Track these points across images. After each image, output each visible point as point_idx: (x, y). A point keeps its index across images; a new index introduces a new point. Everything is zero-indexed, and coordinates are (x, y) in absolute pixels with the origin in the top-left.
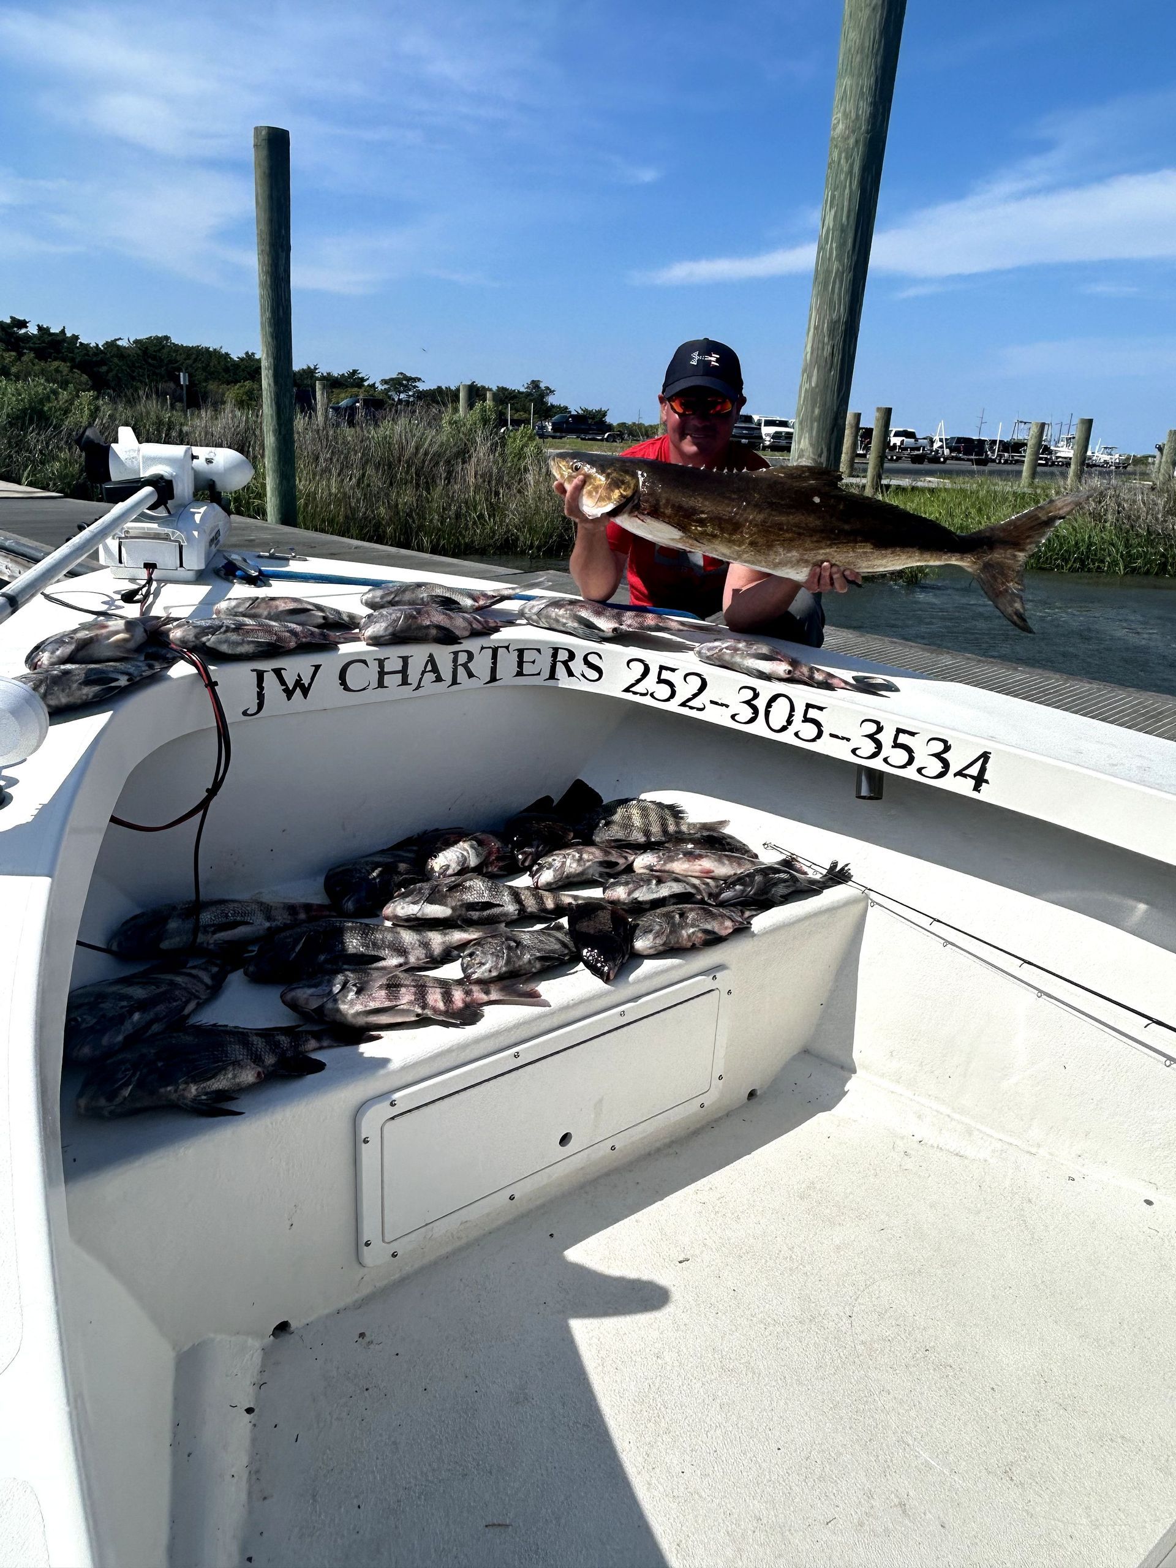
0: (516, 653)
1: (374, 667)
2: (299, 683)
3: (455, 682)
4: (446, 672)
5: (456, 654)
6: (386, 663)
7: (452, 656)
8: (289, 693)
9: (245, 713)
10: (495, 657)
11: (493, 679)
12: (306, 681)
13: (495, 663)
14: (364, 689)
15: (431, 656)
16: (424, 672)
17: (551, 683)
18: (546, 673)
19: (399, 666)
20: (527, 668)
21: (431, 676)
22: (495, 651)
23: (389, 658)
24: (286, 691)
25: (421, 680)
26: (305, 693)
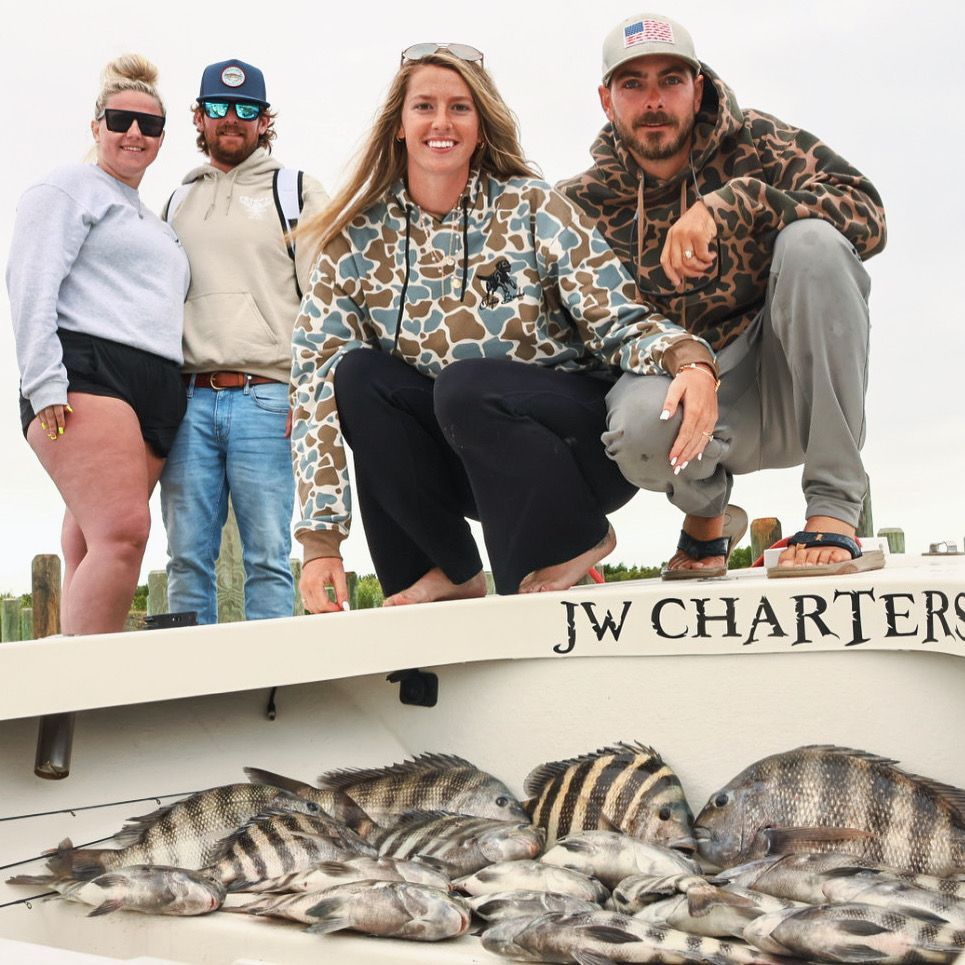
0: (883, 602)
1: (692, 609)
2: (609, 622)
3: (801, 638)
4: (788, 623)
5: (800, 599)
6: (706, 605)
7: (794, 603)
8: (600, 633)
9: (556, 649)
10: (856, 606)
11: (858, 638)
12: (617, 620)
13: (857, 616)
14: (682, 636)
15: (764, 599)
16: (756, 622)
17: (930, 647)
18: (923, 633)
19: (723, 610)
20: (901, 625)
21: (769, 628)
22: (855, 597)
23: (709, 599)
24: (596, 628)
25: (753, 631)
26: (616, 634)
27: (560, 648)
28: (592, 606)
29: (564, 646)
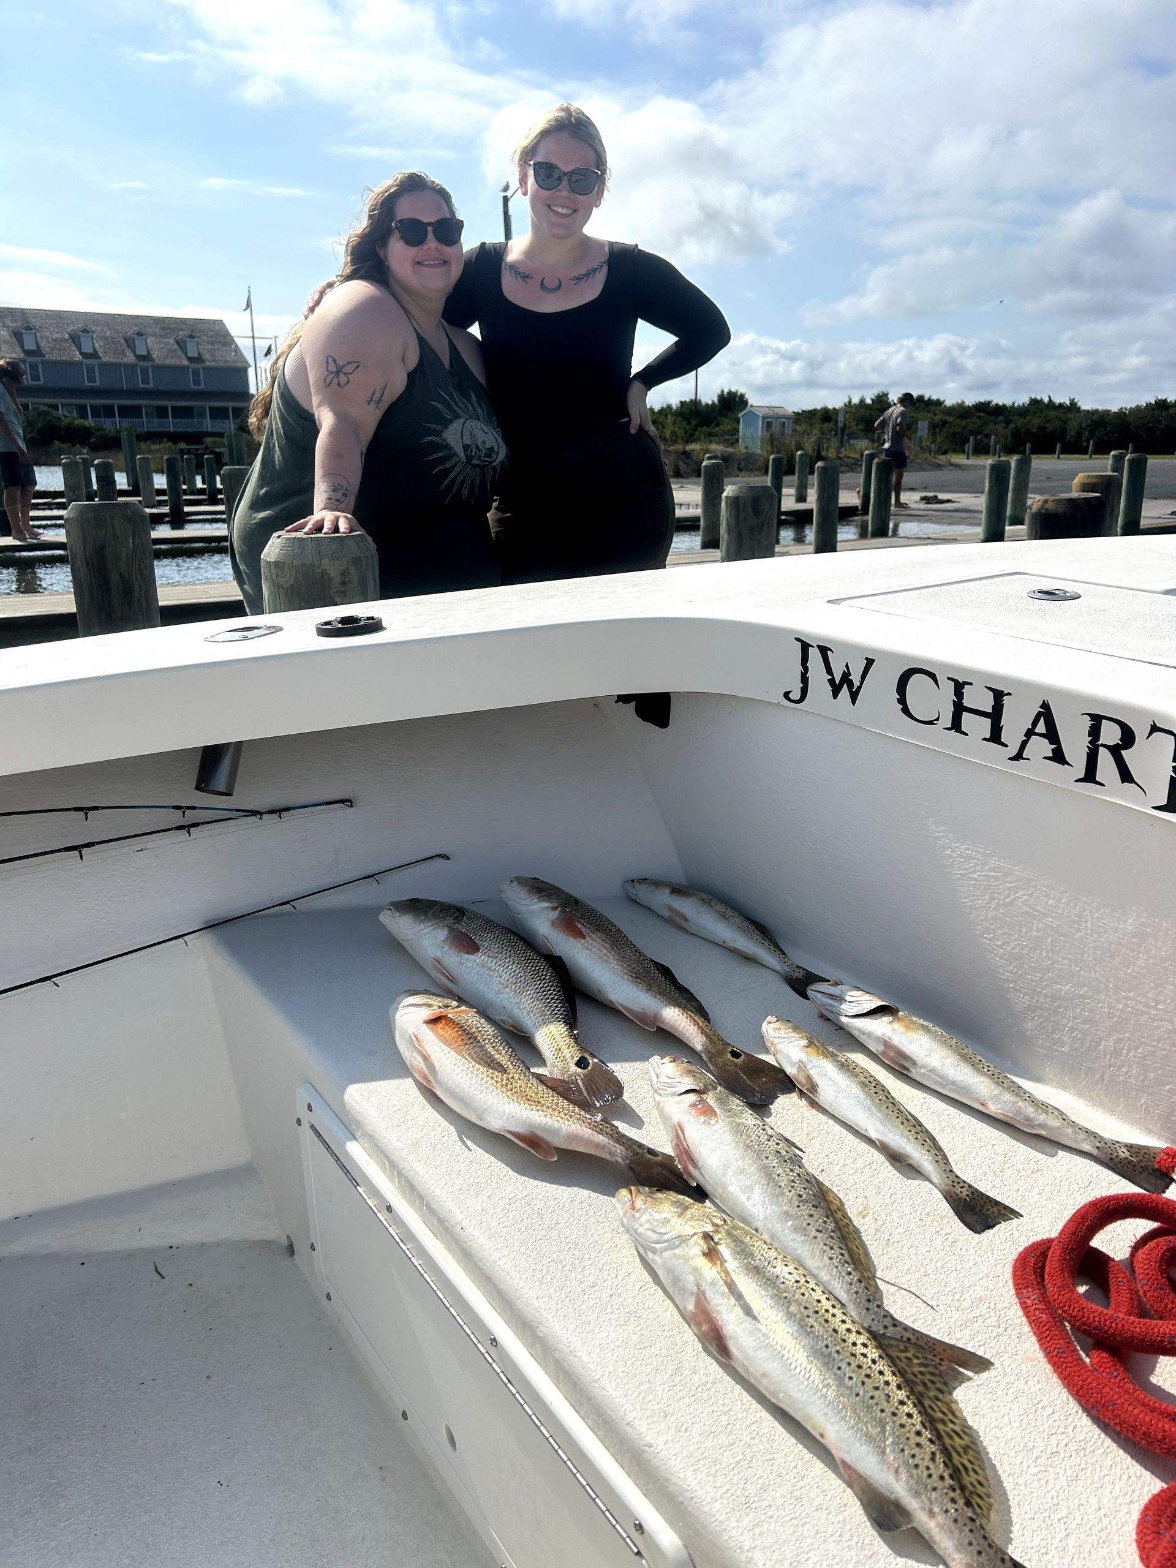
1: (948, 691)
2: (846, 677)
3: (1090, 776)
4: (1074, 749)
5: (1097, 720)
6: (967, 690)
7: (1087, 722)
8: (836, 690)
9: (787, 695)
12: (856, 678)
14: (931, 723)
15: (1045, 706)
16: (1030, 733)
19: (988, 706)
21: (1047, 748)
23: (971, 684)
24: (832, 682)
25: (1024, 744)
26: (854, 696)
27: (790, 696)
28: (829, 653)
29: (796, 695)
